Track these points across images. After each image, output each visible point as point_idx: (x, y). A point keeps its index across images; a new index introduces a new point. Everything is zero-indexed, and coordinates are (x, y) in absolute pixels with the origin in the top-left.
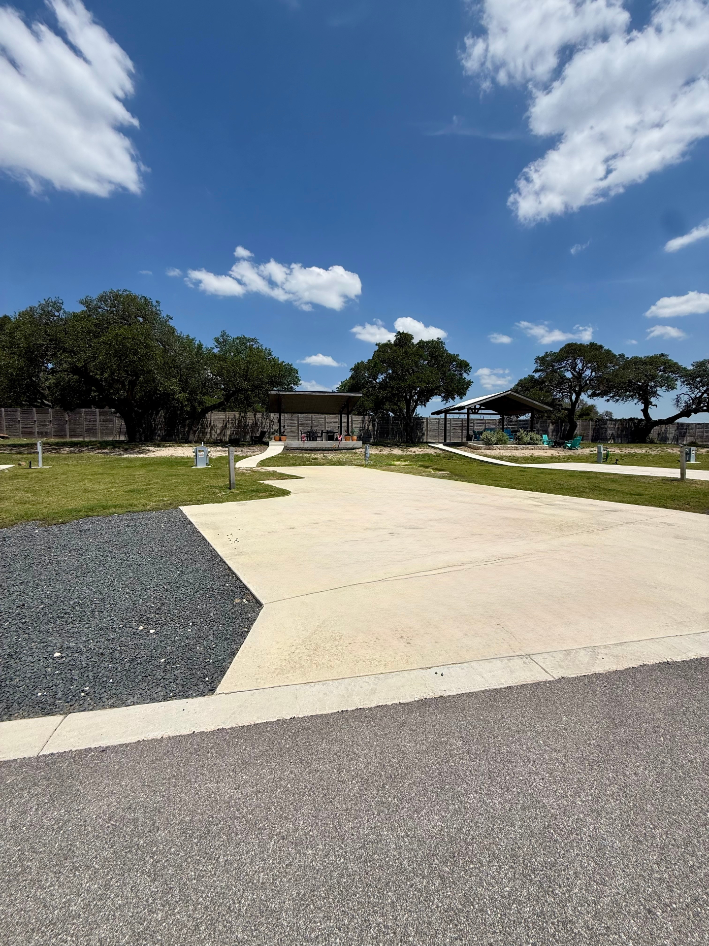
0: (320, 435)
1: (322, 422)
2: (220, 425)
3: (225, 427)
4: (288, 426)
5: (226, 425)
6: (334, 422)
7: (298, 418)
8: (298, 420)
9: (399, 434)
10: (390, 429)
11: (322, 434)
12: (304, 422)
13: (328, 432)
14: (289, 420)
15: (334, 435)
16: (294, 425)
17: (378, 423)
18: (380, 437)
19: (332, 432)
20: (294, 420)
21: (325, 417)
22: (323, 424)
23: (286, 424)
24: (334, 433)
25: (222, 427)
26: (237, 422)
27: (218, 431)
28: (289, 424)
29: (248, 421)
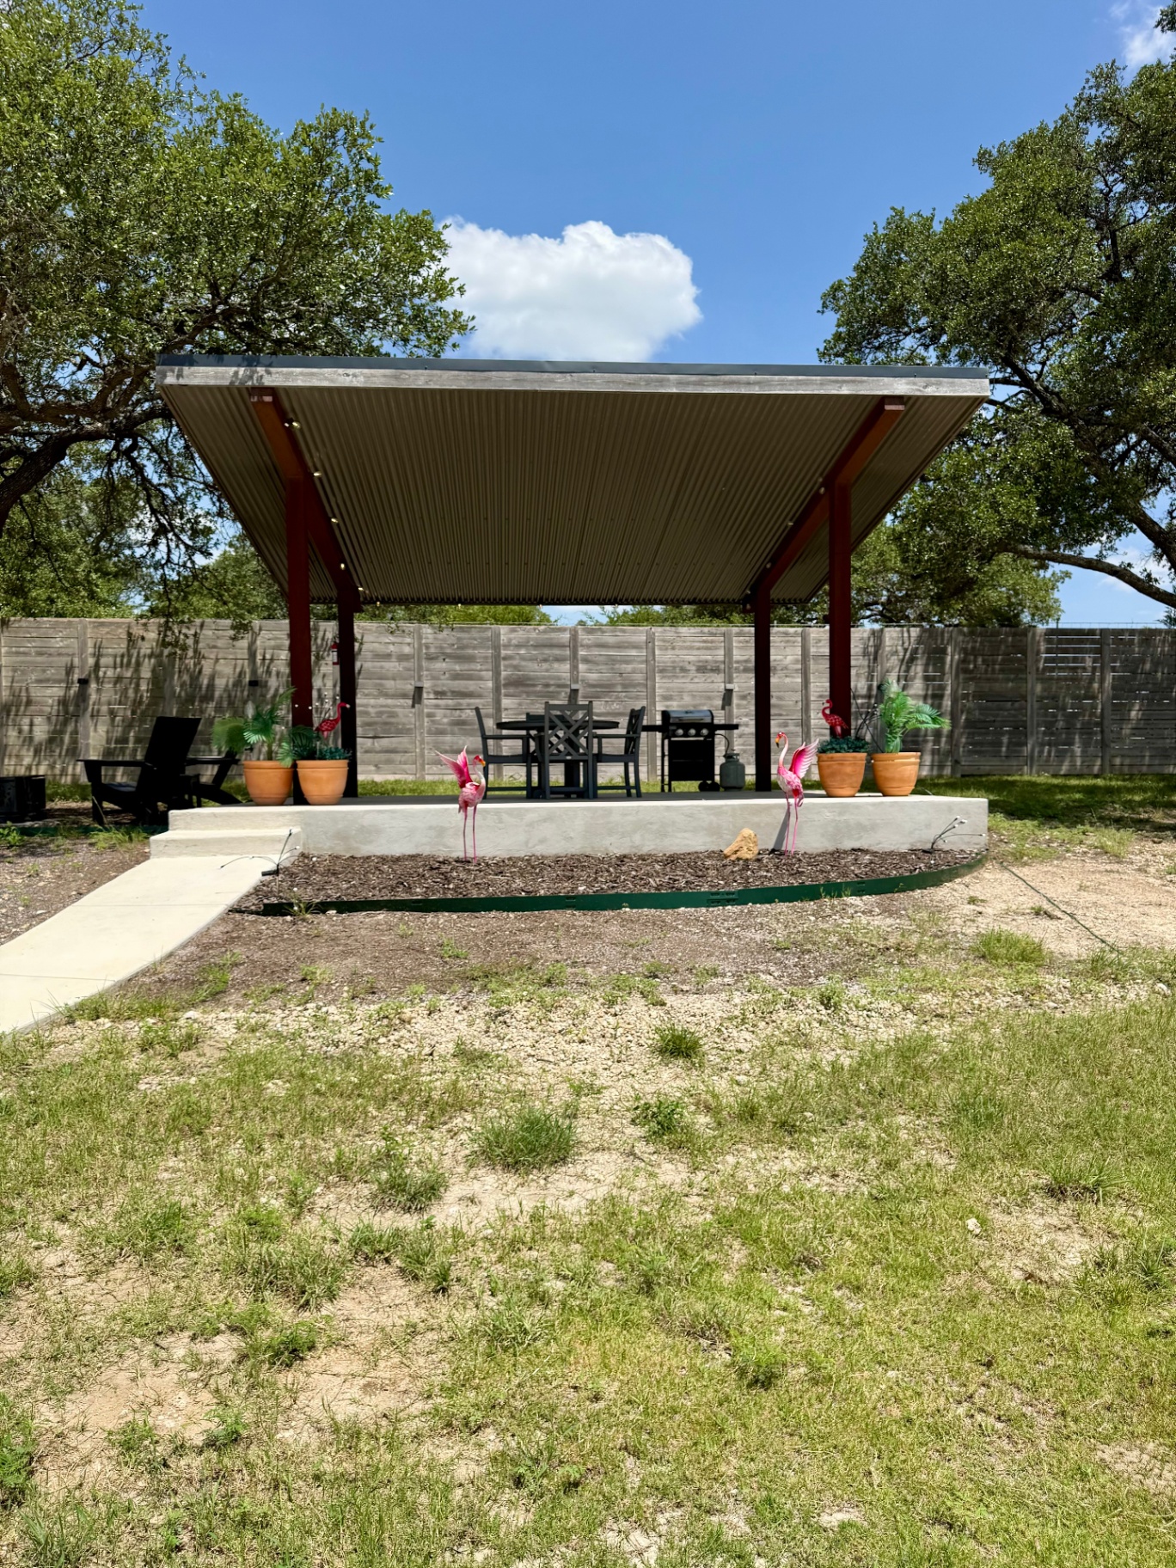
0: (616, 746)
1: (636, 670)
2: (50, 695)
3: (73, 708)
4: (440, 694)
5: (82, 696)
6: (702, 669)
7: (497, 647)
8: (497, 658)
9: (1087, 731)
10: (1032, 705)
11: (632, 741)
12: (535, 669)
13: (668, 724)
14: (446, 657)
15: (709, 747)
16: (471, 686)
17: (962, 668)
18: (977, 748)
19: (698, 726)
20: (470, 659)
21: (650, 640)
22: (639, 678)
23: (427, 684)
24: (713, 728)
25: (63, 702)
26: (146, 673)
27: (41, 732)
28: (446, 684)
29: (207, 670)
